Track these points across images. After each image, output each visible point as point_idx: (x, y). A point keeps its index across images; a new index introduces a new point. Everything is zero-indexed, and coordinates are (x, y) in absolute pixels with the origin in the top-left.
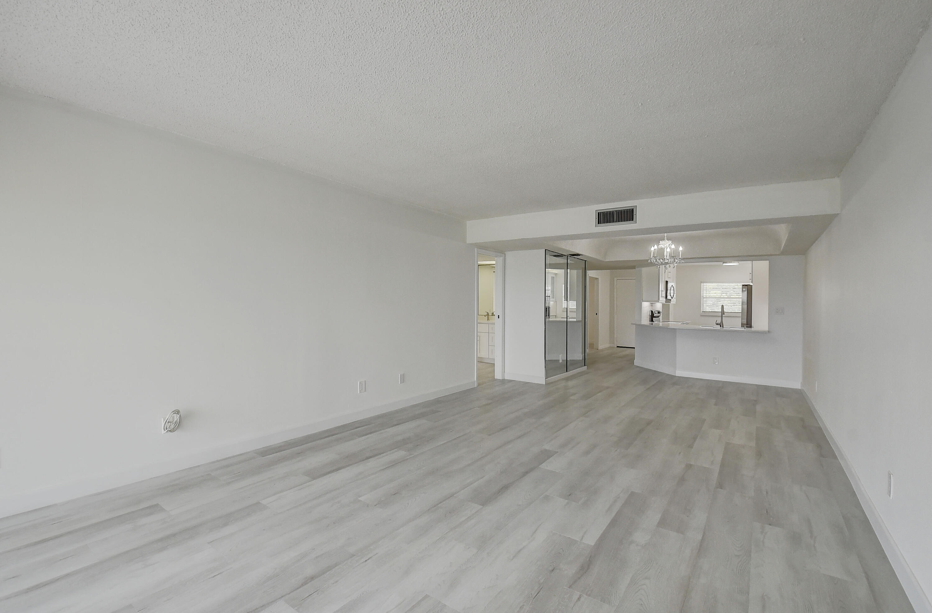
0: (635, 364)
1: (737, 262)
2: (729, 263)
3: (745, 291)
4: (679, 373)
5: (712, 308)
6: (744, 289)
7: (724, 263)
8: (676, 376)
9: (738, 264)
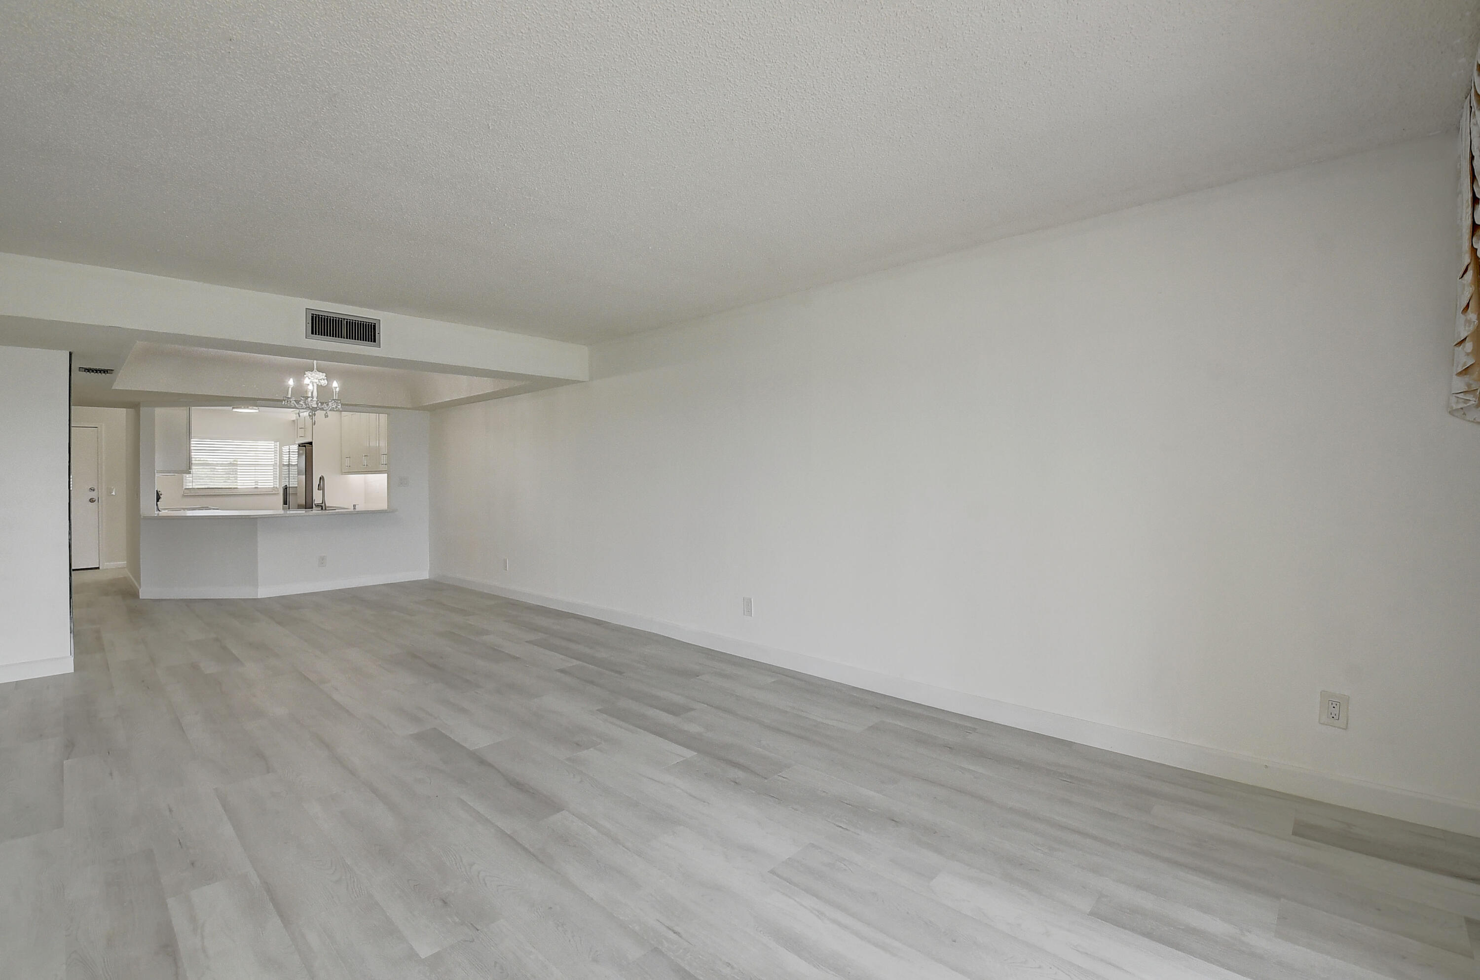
0: (141, 598)
1: (257, 408)
2: (245, 408)
3: (302, 454)
4: (264, 592)
5: (200, 482)
6: (301, 452)
7: (233, 408)
8: (258, 599)
9: (258, 411)
